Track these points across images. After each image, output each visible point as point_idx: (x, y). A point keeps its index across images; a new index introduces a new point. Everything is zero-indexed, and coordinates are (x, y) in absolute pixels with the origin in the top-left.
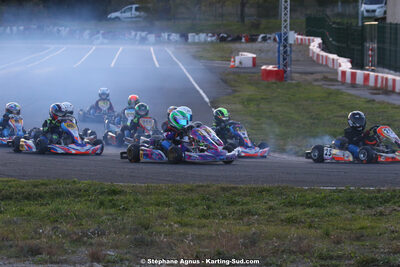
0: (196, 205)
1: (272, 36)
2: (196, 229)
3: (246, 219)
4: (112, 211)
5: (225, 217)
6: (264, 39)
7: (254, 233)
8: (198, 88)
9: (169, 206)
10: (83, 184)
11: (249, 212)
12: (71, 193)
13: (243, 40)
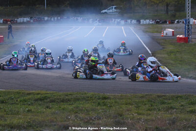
0: (145, 104)
1: (182, 21)
2: (146, 116)
3: (170, 111)
4: (104, 107)
5: (159, 110)
6: (178, 22)
7: (174, 118)
8: (146, 47)
9: (132, 105)
10: (90, 94)
11: (171, 108)
12: (84, 99)
13: (168, 23)
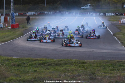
0: (109, 67)
2: (109, 74)
4: (83, 69)
8: (109, 30)
9: (101, 67)
10: (74, 60)
12: (70, 63)
13: (123, 15)
